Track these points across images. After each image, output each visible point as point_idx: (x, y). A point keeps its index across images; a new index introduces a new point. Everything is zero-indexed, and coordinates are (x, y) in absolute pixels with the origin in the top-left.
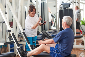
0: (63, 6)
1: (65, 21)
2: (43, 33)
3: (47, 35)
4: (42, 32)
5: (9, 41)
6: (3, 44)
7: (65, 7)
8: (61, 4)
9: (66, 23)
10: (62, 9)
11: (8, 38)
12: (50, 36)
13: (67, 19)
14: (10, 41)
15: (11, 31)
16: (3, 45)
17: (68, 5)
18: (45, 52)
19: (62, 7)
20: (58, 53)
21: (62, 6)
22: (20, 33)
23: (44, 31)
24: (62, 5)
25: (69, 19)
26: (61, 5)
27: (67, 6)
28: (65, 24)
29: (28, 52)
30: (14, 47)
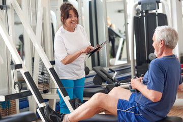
0: (142, 7)
1: (162, 39)
2: (96, 73)
3: (105, 76)
4: (94, 69)
5: (18, 92)
6: (2, 99)
7: (148, 8)
8: (137, 3)
9: (164, 43)
10: (140, 15)
11: (15, 84)
12: (113, 78)
13: (164, 34)
14: (20, 90)
15: (22, 68)
16: (4, 100)
17: (154, 3)
18: (104, 113)
19: (140, 9)
20: (139, 113)
21: (139, 7)
22: (43, 74)
23: (98, 68)
24: (140, 3)
25: (171, 32)
26: (136, 5)
27: (153, 6)
28: (161, 46)
29: (66, 116)
30: (28, 106)
